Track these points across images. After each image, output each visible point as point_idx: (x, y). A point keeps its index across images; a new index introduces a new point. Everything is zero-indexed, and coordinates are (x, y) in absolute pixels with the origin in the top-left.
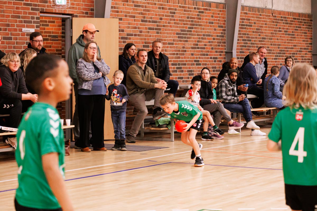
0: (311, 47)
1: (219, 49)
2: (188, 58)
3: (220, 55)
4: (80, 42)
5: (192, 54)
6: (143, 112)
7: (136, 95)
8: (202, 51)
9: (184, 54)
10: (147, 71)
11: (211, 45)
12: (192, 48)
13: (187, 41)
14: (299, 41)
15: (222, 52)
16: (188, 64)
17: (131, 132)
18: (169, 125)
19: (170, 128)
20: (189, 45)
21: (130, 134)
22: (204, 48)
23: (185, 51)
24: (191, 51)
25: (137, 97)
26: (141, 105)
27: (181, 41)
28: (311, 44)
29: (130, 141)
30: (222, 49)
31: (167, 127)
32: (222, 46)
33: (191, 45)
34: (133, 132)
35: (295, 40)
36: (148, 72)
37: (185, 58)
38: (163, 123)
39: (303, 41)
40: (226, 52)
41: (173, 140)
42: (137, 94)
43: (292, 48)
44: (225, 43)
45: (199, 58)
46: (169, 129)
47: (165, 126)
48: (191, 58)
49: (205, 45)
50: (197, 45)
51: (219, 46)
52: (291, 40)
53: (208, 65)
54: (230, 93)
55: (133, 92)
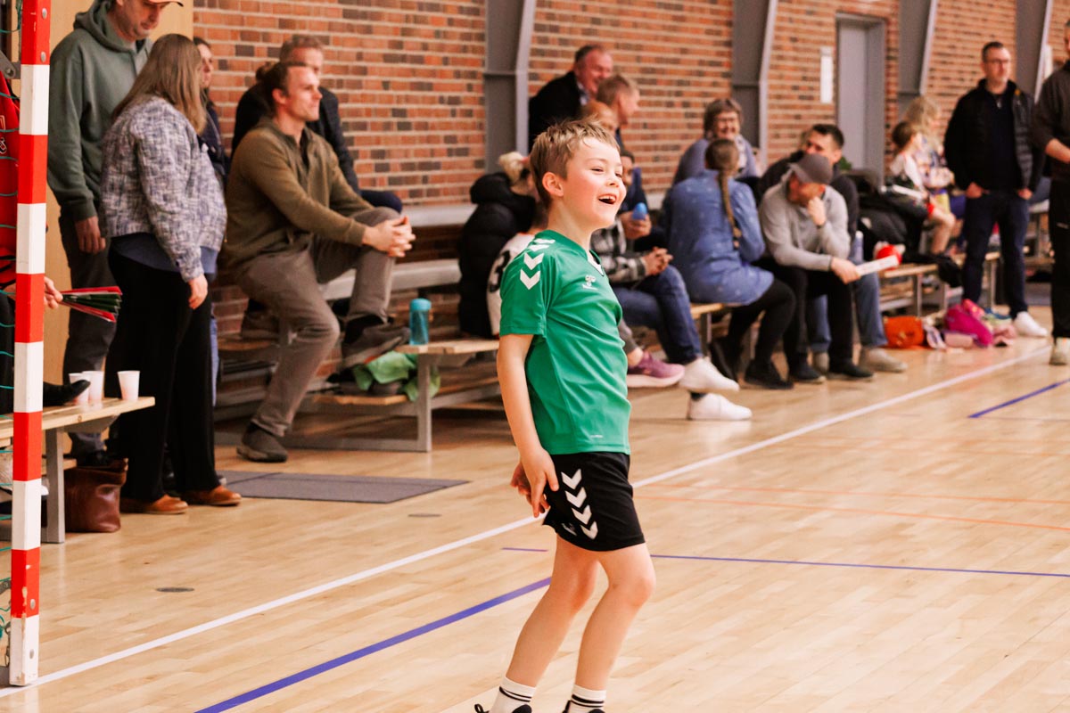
0: (729, 55)
1: (464, 62)
2: (373, 99)
3: (470, 88)
4: (99, 29)
5: (386, 85)
6: (319, 331)
7: (282, 258)
8: (413, 73)
9: (358, 85)
10: (313, 150)
11: (441, 48)
12: (387, 58)
13: (368, 30)
14: (696, 31)
15: (473, 75)
16: (375, 127)
17: (265, 418)
18: (410, 385)
19: (414, 394)
20: (377, 45)
21: (261, 425)
22: (419, 60)
23: (364, 71)
24: (381, 72)
25: (287, 266)
26: (310, 304)
27: (351, 28)
28: (728, 44)
29: (264, 456)
30: (474, 63)
31: (400, 392)
32: (474, 50)
33: (380, 44)
34: (275, 416)
35: (686, 30)
36: (316, 155)
37: (364, 98)
38: (389, 375)
39: (709, 32)
40: (487, 77)
41: (429, 446)
42: (285, 253)
43: (676, 61)
44: (481, 37)
45: (408, 99)
46: (412, 398)
47: (395, 387)
48: (382, 100)
49: (425, 47)
50: (399, 45)
51: (465, 49)
52: (674, 29)
53: (433, 128)
54: (607, 243)
55: (267, 247)
